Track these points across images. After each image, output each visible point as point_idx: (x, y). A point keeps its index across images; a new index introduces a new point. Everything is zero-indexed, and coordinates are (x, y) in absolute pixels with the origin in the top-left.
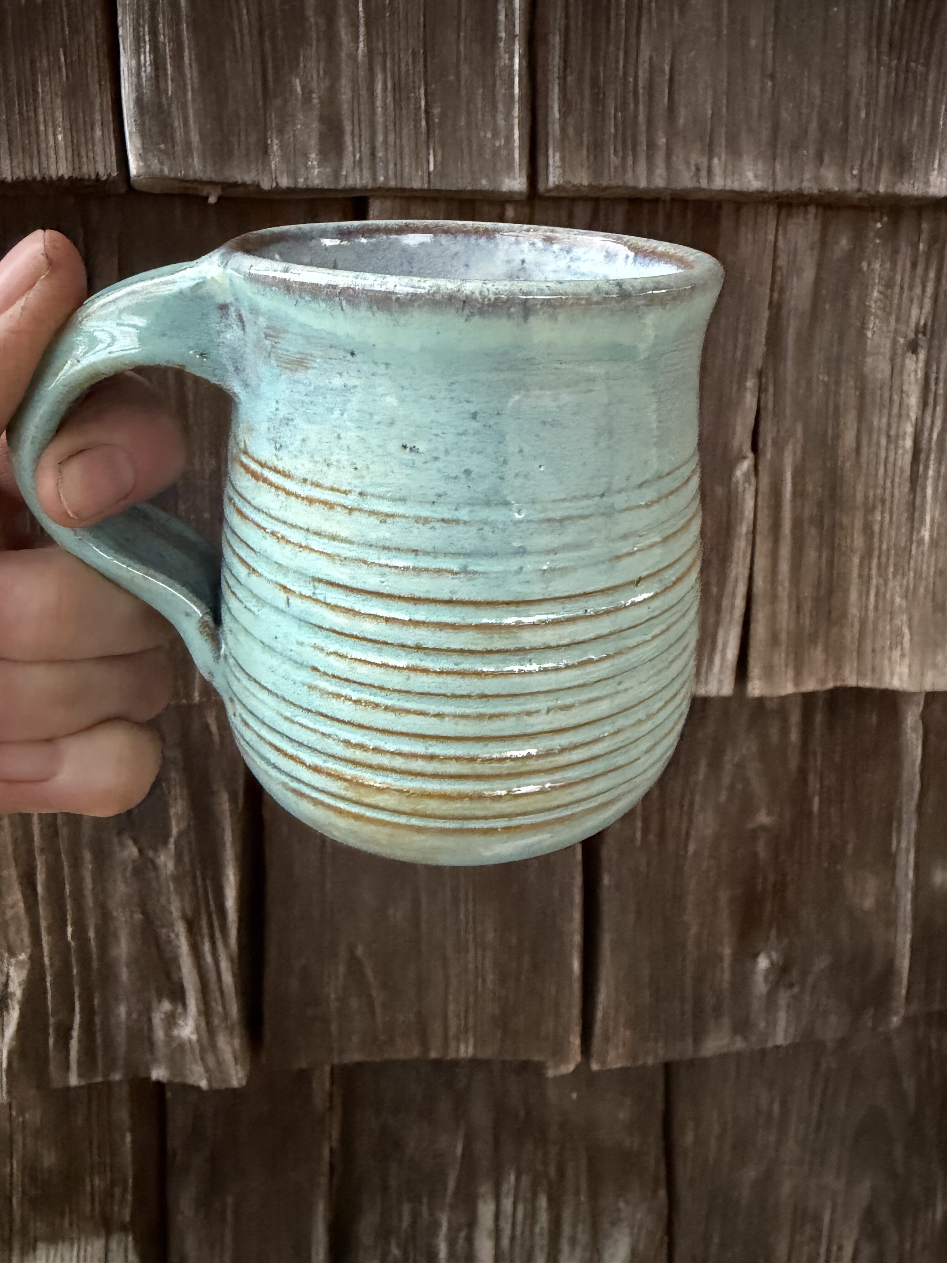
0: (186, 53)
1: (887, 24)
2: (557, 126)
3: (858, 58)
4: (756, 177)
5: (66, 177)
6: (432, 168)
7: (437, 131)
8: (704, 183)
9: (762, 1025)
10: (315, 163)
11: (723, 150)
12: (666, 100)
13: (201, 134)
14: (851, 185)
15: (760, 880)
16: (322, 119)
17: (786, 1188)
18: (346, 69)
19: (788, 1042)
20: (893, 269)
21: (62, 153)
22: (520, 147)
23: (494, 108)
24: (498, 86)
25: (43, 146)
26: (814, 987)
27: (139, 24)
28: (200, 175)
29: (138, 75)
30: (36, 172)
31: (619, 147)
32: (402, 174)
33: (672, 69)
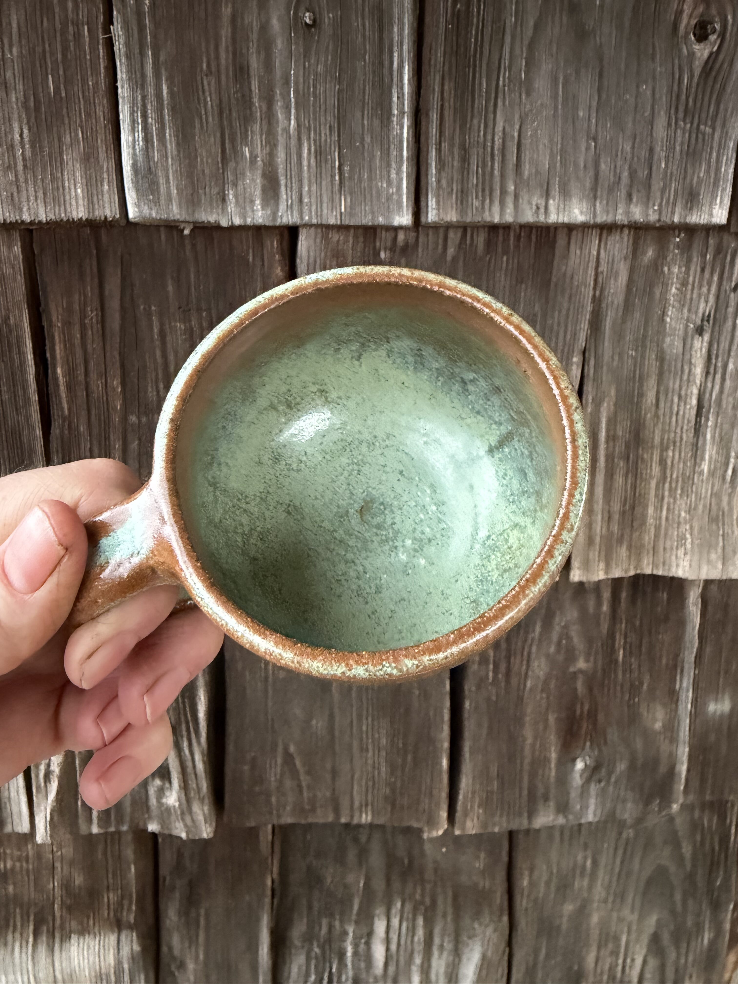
0: (168, 131)
1: (683, 97)
2: (434, 179)
3: (661, 122)
4: (581, 213)
5: (84, 219)
6: (343, 210)
7: (347, 183)
8: (542, 218)
9: (578, 807)
10: (259, 207)
11: (557, 193)
12: (515, 158)
13: (177, 189)
14: (653, 217)
15: (578, 707)
16: (264, 175)
17: (595, 919)
18: (281, 140)
19: (597, 819)
20: (687, 272)
21: (81, 202)
22: (408, 193)
23: (389, 165)
24: (391, 150)
25: (67, 197)
26: (616, 782)
27: (134, 111)
28: (178, 217)
29: (134, 148)
30: (63, 215)
31: (480, 194)
32: (321, 215)
33: (519, 136)
